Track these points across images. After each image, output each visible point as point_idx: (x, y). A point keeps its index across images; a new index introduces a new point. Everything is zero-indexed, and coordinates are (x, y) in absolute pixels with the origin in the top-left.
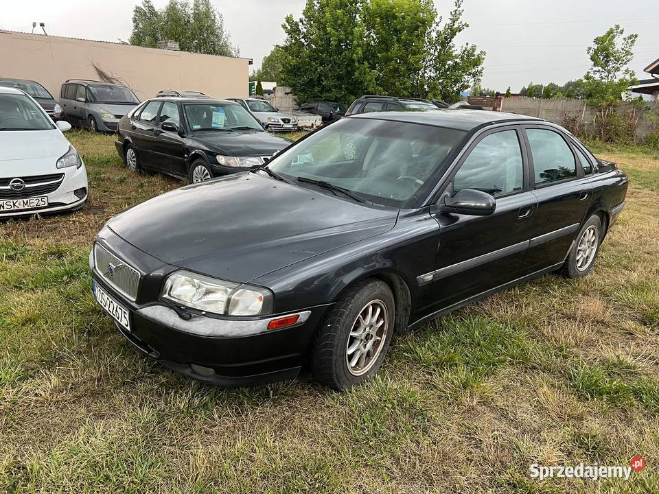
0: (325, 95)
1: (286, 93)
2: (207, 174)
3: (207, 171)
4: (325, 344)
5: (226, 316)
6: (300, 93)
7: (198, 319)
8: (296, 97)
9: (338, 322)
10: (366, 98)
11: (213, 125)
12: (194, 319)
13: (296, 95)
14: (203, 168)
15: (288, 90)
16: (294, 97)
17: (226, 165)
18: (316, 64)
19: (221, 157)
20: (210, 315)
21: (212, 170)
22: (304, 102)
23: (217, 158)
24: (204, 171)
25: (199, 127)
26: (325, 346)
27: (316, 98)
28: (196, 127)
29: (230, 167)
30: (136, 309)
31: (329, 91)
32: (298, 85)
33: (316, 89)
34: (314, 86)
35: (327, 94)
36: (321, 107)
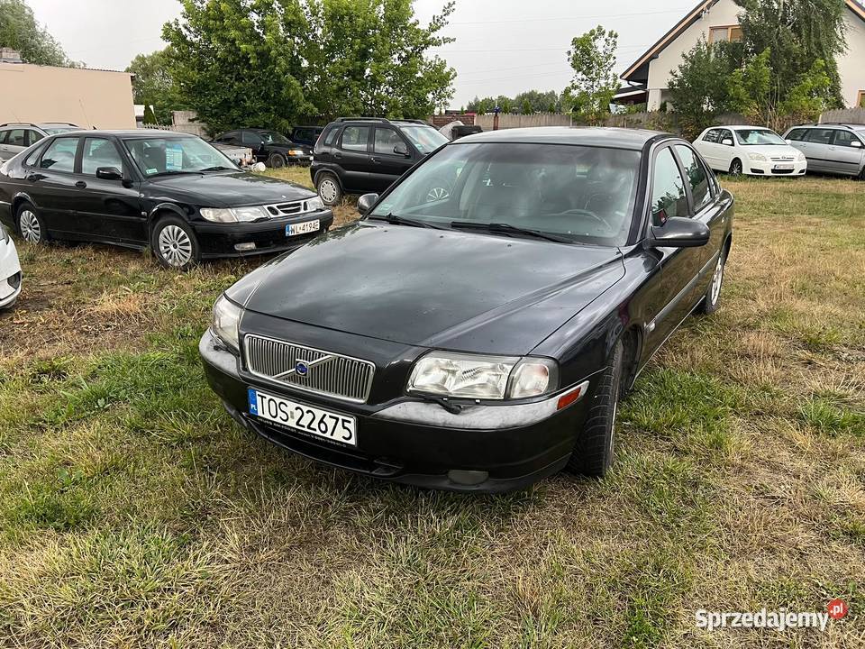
0: (248, 121)
1: (190, 120)
2: (184, 237)
3: (183, 233)
4: (594, 421)
5: (508, 400)
6: (211, 119)
7: (470, 410)
8: (204, 125)
9: (607, 391)
10: (343, 120)
11: (168, 168)
12: (466, 411)
13: (203, 121)
14: (177, 228)
15: (193, 115)
16: (202, 124)
17: (217, 221)
18: (231, 78)
19: (206, 210)
20: (486, 402)
21: (194, 230)
22: (218, 131)
23: (201, 212)
24: (179, 232)
25: (155, 171)
26: (595, 422)
27: (235, 124)
28: (149, 172)
29: (224, 223)
30: (370, 413)
31: (253, 114)
32: (207, 108)
33: (235, 113)
34: (229, 108)
35: (251, 119)
36: (246, 136)
